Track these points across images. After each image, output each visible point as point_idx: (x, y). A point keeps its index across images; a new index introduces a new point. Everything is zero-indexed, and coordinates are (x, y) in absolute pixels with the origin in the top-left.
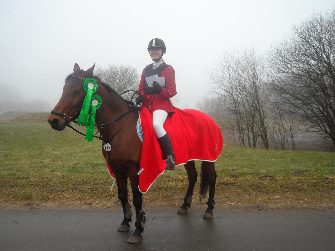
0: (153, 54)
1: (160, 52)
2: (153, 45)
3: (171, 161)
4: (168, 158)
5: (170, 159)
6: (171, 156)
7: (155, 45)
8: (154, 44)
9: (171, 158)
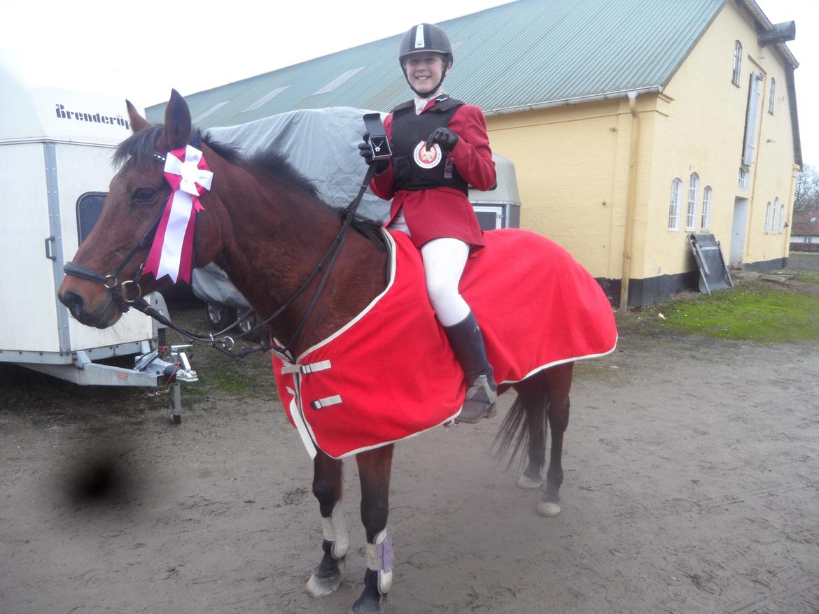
0: (417, 75)
1: (437, 66)
2: (417, 46)
3: (485, 395)
4: (475, 384)
5: (482, 388)
6: (486, 379)
7: (423, 46)
8: (420, 42)
9: (486, 385)
